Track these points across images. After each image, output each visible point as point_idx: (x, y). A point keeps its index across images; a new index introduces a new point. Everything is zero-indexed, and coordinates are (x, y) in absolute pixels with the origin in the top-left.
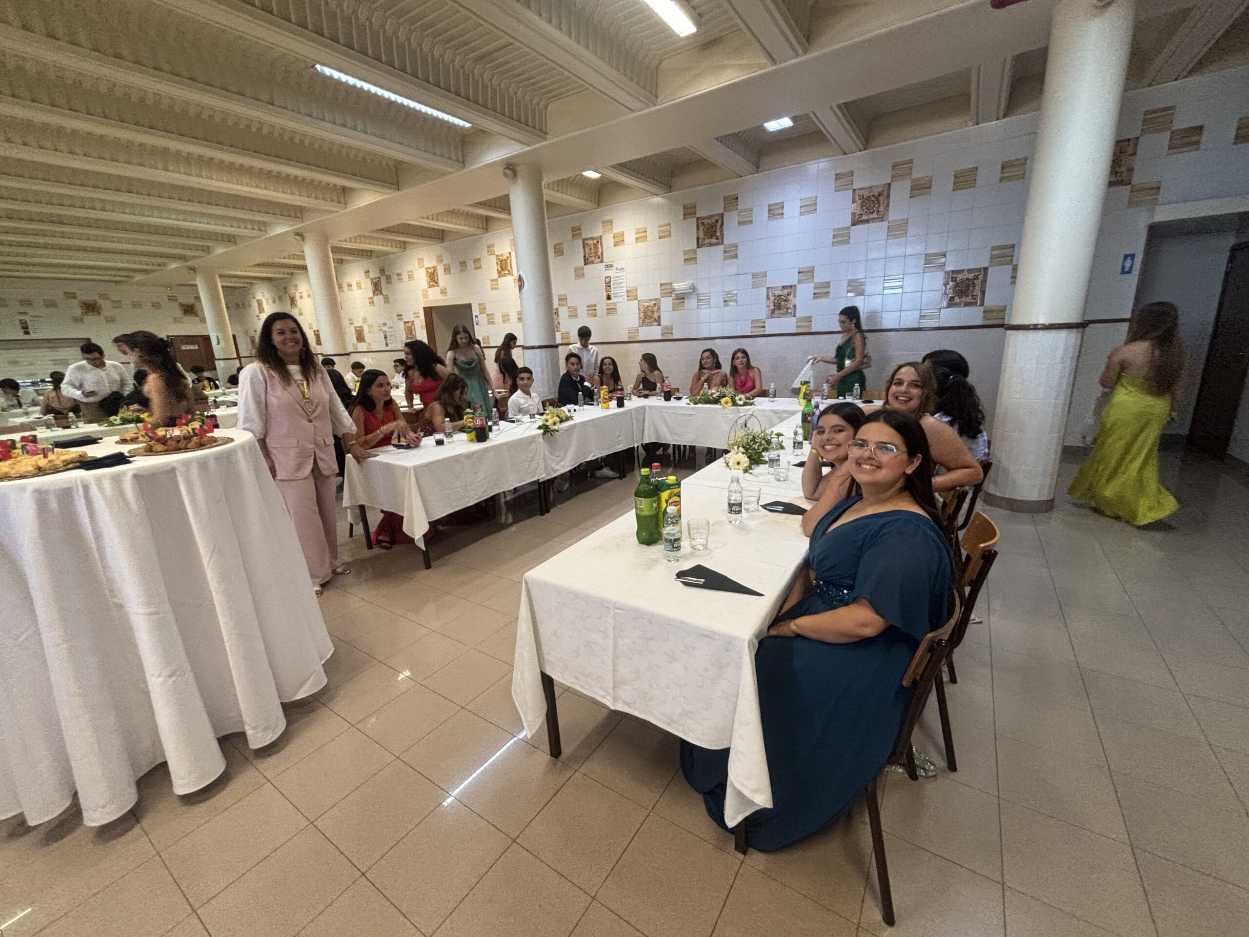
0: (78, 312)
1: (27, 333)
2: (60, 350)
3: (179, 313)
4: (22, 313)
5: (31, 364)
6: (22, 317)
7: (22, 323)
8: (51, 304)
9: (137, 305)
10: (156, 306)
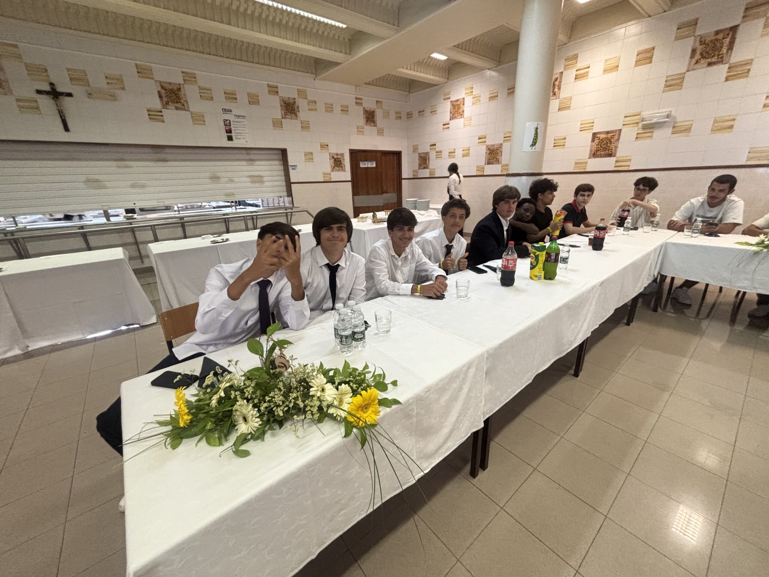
0: (278, 113)
1: (230, 138)
2: (258, 163)
3: (362, 120)
4: (225, 111)
5: (231, 181)
6: (227, 117)
7: (226, 125)
8: (254, 100)
9: (329, 108)
10: (345, 110)
